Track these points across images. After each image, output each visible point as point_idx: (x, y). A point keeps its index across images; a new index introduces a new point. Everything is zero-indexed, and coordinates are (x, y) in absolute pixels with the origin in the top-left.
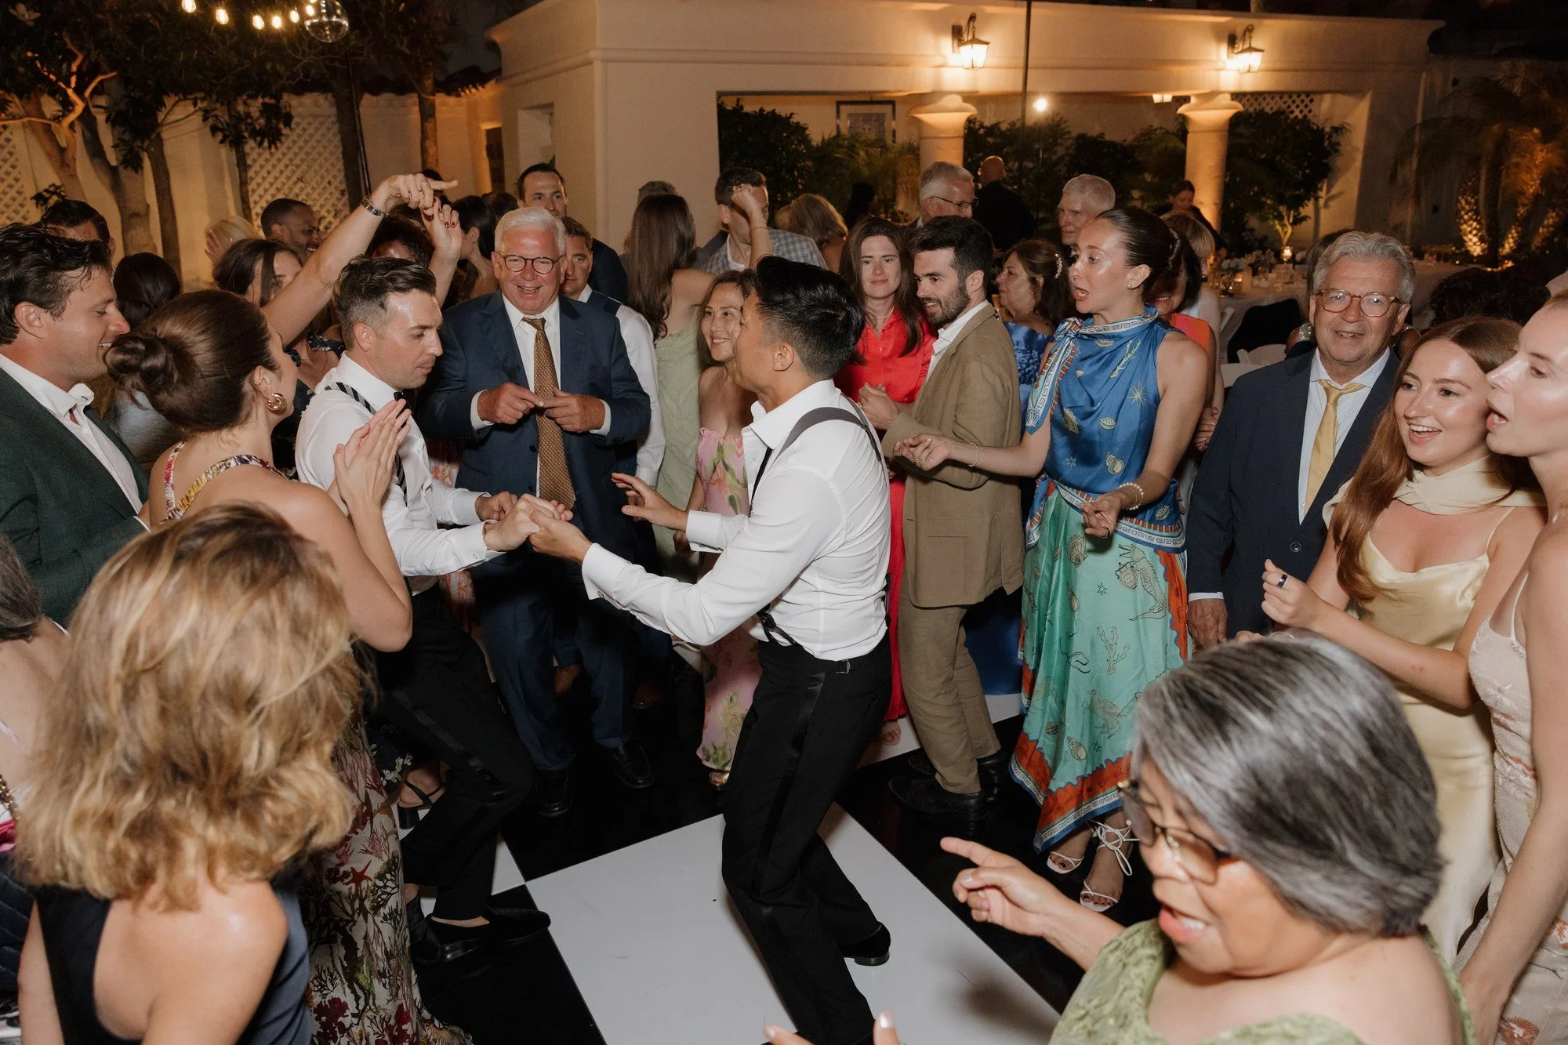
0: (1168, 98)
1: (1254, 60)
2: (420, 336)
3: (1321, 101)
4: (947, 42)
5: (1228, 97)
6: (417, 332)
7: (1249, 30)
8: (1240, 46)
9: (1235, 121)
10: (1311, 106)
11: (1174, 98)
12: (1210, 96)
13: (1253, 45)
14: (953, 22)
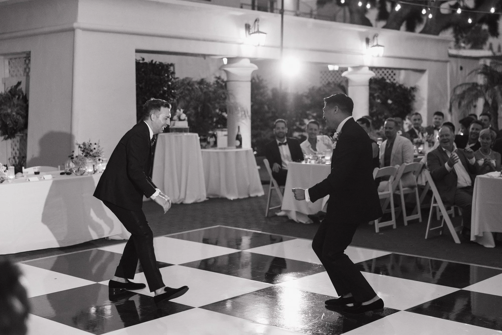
0: (336, 68)
1: (380, 51)
2: (166, 119)
3: (399, 75)
4: (243, 31)
5: (368, 68)
6: (166, 118)
7: (375, 36)
8: (371, 44)
9: (372, 82)
10: (394, 77)
11: (339, 68)
12: (357, 68)
13: (379, 44)
14: (246, 22)
